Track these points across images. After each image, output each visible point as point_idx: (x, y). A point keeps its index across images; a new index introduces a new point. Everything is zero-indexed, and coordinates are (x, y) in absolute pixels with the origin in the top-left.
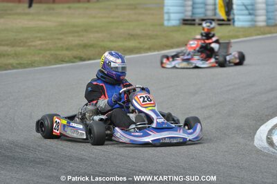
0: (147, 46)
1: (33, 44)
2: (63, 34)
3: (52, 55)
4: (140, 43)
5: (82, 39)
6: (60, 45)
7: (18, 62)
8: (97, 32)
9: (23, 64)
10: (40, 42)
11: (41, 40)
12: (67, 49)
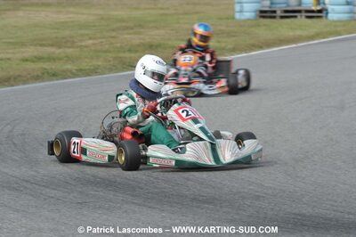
0: (230, 46)
1: (83, 44)
2: (113, 30)
3: (115, 58)
4: (219, 42)
5: (141, 36)
6: (119, 45)
7: (75, 68)
8: (157, 28)
9: (85, 70)
10: (91, 42)
11: (90, 38)
12: (130, 51)
